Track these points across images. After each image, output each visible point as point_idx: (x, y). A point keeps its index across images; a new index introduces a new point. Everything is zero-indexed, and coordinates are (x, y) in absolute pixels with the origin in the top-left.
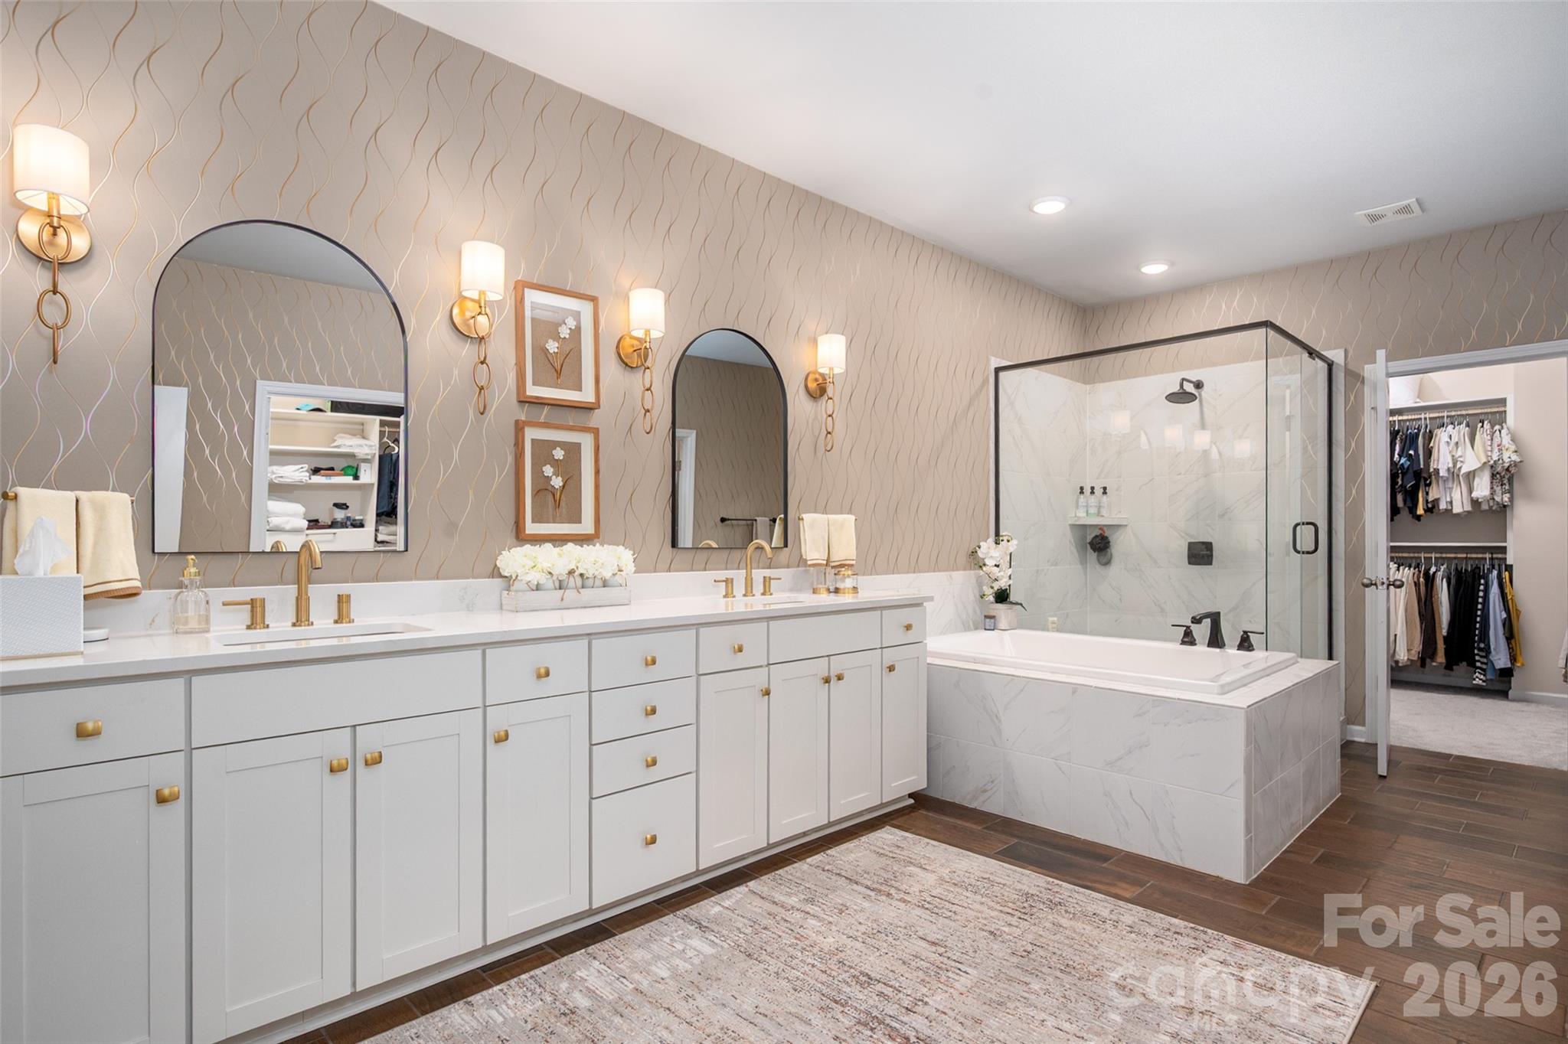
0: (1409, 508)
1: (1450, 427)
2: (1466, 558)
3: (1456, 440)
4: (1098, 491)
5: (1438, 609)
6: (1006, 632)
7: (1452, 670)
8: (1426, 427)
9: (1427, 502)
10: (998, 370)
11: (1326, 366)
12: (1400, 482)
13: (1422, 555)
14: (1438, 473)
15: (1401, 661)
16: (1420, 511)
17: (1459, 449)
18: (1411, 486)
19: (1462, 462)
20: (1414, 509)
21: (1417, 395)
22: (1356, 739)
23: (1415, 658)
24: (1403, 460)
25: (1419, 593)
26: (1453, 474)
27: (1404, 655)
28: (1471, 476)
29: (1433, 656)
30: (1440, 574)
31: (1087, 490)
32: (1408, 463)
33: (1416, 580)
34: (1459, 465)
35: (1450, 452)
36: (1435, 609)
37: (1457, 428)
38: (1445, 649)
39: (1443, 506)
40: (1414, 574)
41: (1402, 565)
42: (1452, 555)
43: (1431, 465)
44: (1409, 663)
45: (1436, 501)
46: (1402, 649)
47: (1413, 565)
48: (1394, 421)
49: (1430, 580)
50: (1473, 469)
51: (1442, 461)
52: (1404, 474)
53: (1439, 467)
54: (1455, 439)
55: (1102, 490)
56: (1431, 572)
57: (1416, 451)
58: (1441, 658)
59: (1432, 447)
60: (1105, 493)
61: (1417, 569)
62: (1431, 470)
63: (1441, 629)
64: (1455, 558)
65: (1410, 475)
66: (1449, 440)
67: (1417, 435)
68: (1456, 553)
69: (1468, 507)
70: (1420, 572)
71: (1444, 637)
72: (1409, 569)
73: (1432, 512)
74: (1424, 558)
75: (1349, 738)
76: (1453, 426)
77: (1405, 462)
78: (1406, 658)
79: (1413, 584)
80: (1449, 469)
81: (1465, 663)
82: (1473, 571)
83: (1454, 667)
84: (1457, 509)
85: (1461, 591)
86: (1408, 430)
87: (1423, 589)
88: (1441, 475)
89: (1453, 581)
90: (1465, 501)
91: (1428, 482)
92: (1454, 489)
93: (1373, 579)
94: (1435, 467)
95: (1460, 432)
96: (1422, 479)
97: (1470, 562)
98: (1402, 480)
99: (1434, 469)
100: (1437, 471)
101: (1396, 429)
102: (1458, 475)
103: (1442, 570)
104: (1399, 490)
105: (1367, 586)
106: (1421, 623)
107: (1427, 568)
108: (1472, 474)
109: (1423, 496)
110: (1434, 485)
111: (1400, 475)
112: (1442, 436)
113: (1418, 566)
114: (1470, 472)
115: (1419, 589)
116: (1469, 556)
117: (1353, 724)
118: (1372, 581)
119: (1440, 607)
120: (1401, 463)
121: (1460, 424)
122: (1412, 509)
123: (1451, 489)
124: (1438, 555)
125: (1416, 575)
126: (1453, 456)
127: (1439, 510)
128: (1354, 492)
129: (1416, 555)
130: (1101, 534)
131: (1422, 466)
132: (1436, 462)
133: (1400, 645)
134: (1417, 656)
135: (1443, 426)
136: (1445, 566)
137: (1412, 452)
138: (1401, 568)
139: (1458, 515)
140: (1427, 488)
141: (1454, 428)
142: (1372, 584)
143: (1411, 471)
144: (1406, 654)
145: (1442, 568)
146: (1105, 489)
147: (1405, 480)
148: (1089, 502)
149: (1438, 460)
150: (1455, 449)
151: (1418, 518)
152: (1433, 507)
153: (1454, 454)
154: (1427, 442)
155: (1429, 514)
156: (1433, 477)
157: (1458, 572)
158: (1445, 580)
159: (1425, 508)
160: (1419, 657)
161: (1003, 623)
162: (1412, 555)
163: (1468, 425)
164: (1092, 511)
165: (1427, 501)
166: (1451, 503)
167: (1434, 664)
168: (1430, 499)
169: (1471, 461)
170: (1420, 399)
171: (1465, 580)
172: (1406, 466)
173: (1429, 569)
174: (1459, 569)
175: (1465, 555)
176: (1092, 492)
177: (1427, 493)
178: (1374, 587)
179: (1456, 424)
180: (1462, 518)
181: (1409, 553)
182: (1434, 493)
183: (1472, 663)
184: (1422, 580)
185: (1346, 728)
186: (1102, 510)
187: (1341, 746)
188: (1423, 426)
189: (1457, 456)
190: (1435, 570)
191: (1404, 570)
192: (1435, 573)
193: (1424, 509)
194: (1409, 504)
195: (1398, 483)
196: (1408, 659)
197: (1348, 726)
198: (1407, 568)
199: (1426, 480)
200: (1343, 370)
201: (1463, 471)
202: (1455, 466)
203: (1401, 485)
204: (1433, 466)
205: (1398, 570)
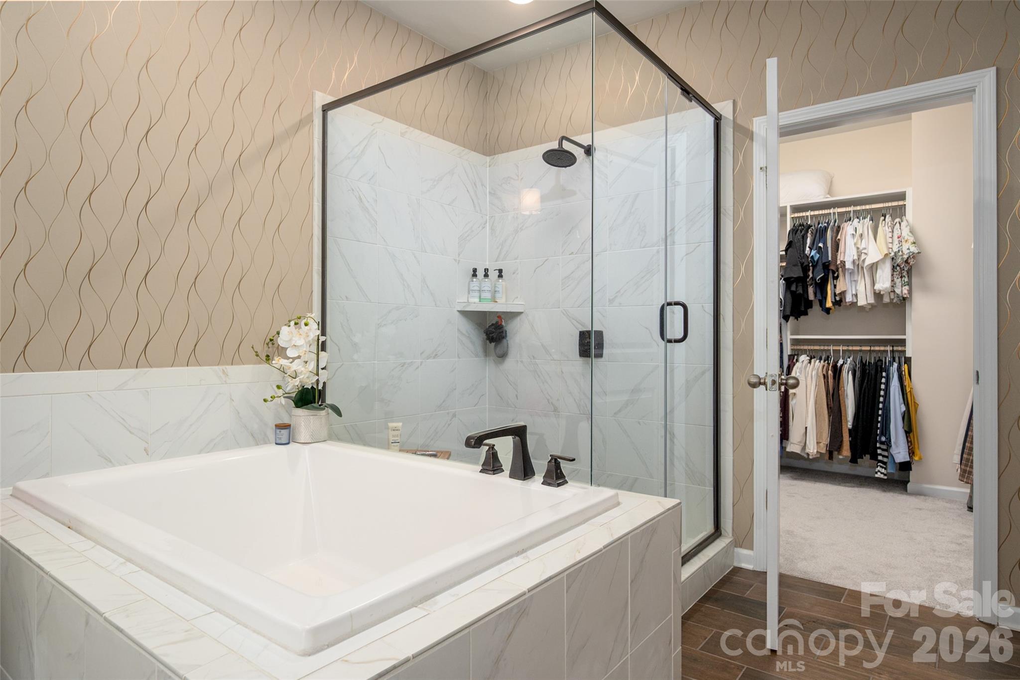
0: (819, 300)
1: (856, 220)
2: (870, 350)
3: (861, 232)
4: (493, 274)
5: (845, 402)
6: (305, 446)
7: (856, 462)
8: (835, 221)
9: (835, 295)
10: (326, 109)
11: (713, 119)
12: (811, 275)
13: (831, 348)
14: (844, 266)
15: (811, 454)
16: (829, 304)
17: (863, 241)
18: (820, 278)
19: (866, 254)
20: (824, 301)
21: (827, 192)
22: (744, 565)
23: (824, 451)
24: (813, 252)
25: (828, 384)
26: (858, 265)
27: (814, 449)
28: (873, 268)
29: (839, 449)
30: (846, 367)
31: (480, 273)
32: (818, 255)
33: (825, 373)
34: (863, 257)
35: (855, 244)
36: (841, 401)
37: (862, 221)
38: (850, 442)
39: (849, 298)
40: (824, 366)
41: (814, 358)
42: (858, 348)
43: (838, 258)
44: (819, 456)
45: (843, 293)
46: (812, 442)
47: (823, 358)
48: (807, 216)
49: (837, 372)
50: (876, 261)
51: (848, 255)
52: (814, 267)
53: (845, 260)
54: (859, 231)
55: (497, 273)
56: (839, 365)
57: (825, 244)
58: (846, 452)
59: (839, 239)
60: (500, 276)
61: (827, 362)
62: (839, 262)
63: (847, 422)
64: (861, 351)
65: (820, 267)
66: (854, 233)
67: (826, 229)
68: (861, 346)
69: (871, 300)
70: (829, 364)
71: (850, 430)
72: (820, 362)
73: (840, 305)
74: (833, 350)
75: (736, 564)
76: (858, 220)
77: (815, 254)
78: (815, 451)
79: (822, 376)
80: (854, 262)
81: (868, 456)
82: (876, 363)
83: (859, 460)
84: (861, 302)
85: (865, 384)
86: (819, 224)
87: (831, 380)
88: (847, 267)
89: (858, 374)
90: (869, 294)
91: (836, 275)
92: (859, 282)
93: (762, 376)
94: (841, 259)
95: (864, 225)
96: (831, 272)
97: (873, 355)
98: (813, 273)
99: (841, 261)
100: (843, 263)
101: (809, 223)
102: (862, 268)
103: (849, 362)
104: (810, 283)
105: (754, 386)
106: (829, 416)
107: (836, 361)
108: (875, 266)
109: (831, 289)
110: (841, 278)
111: (811, 268)
112: (848, 229)
113: (827, 359)
114: (874, 263)
115: (828, 382)
116: (872, 348)
117: (741, 547)
118: (760, 379)
119: (846, 400)
120: (811, 255)
121: (864, 218)
122: (822, 302)
123: (856, 281)
124: (845, 348)
125: (825, 368)
126: (858, 248)
127: (846, 302)
128: (743, 269)
129: (826, 348)
130: (497, 323)
131: (830, 259)
132: (842, 254)
133: (810, 438)
134: (825, 448)
135: (850, 220)
136: (851, 358)
137: (821, 245)
138: (813, 360)
139: (862, 307)
140: (835, 281)
141: (859, 222)
142: (760, 384)
143: (820, 264)
144: (816, 447)
145: (849, 361)
146: (500, 271)
147: (814, 274)
148: (483, 285)
149: (845, 253)
150: (860, 241)
151: (828, 311)
152: (841, 301)
153: (859, 246)
154: (835, 234)
155: (837, 306)
156: (840, 269)
157: (863, 365)
158: (850, 372)
159: (834, 301)
160: (827, 450)
161: (303, 434)
162: (822, 348)
163: (872, 219)
164: (487, 295)
165: (835, 293)
166: (856, 295)
167: (841, 457)
168: (838, 292)
169: (874, 254)
170: (830, 195)
171: (869, 373)
172: (816, 259)
173: (837, 362)
174: (864, 362)
175: (868, 348)
176: (486, 275)
177: (835, 286)
178: (762, 387)
179: (861, 218)
180: (867, 312)
181: (820, 346)
182: (841, 285)
183: (874, 456)
184: (830, 372)
185: (733, 551)
186: (497, 295)
187: (682, 618)
188: (832, 221)
189: (861, 249)
190: (842, 363)
191: (815, 362)
192: (842, 365)
193: (832, 302)
194: (819, 296)
195: (809, 275)
196: (817, 452)
197: (736, 549)
198: (818, 361)
199: (834, 272)
200: (731, 125)
201: (868, 262)
202: (859, 256)
203: (812, 278)
204: (840, 258)
205: (810, 362)
